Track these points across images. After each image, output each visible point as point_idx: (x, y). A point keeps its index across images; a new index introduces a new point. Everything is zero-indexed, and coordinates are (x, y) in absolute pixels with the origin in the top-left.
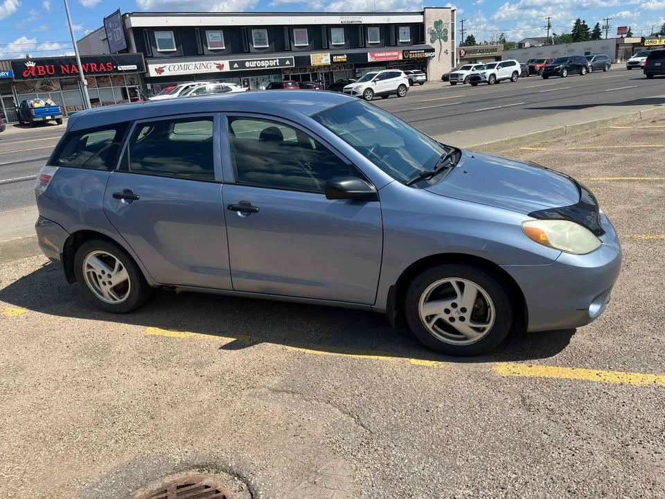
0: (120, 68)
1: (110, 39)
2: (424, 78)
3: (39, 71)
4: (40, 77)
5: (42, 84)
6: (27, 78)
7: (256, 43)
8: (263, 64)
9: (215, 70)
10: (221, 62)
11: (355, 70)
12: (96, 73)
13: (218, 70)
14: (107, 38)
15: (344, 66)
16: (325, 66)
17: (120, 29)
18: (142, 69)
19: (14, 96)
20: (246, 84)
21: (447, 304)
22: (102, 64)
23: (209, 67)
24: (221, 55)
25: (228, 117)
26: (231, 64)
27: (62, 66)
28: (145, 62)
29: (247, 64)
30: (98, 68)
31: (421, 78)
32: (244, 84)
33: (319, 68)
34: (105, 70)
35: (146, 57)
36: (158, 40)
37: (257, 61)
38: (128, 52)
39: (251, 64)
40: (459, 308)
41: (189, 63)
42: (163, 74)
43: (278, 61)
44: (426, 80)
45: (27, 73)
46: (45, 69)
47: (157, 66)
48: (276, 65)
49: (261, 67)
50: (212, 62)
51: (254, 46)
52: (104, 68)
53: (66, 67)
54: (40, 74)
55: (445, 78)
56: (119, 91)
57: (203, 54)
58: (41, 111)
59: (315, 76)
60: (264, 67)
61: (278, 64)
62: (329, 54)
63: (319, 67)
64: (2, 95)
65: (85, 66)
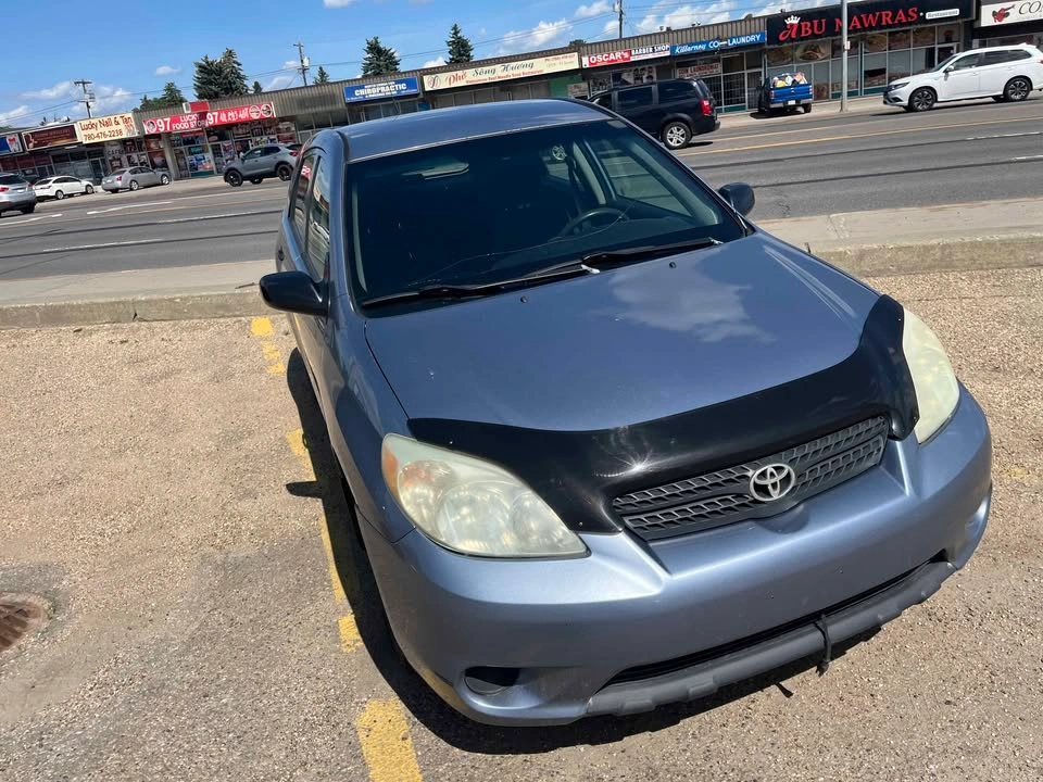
0: (930, 15)
3: (803, 30)
4: (802, 39)
5: (805, 50)
6: (783, 42)
12: (889, 26)
18: (969, 15)
19: (763, 70)
22: (901, 12)
27: (836, 20)
30: (893, 18)
34: (904, 21)
42: (1006, 21)
45: (786, 34)
46: (812, 27)
47: (997, 7)
52: (903, 17)
54: (803, 35)
56: (923, 55)
58: (785, 93)
64: (748, 68)
65: (874, 16)
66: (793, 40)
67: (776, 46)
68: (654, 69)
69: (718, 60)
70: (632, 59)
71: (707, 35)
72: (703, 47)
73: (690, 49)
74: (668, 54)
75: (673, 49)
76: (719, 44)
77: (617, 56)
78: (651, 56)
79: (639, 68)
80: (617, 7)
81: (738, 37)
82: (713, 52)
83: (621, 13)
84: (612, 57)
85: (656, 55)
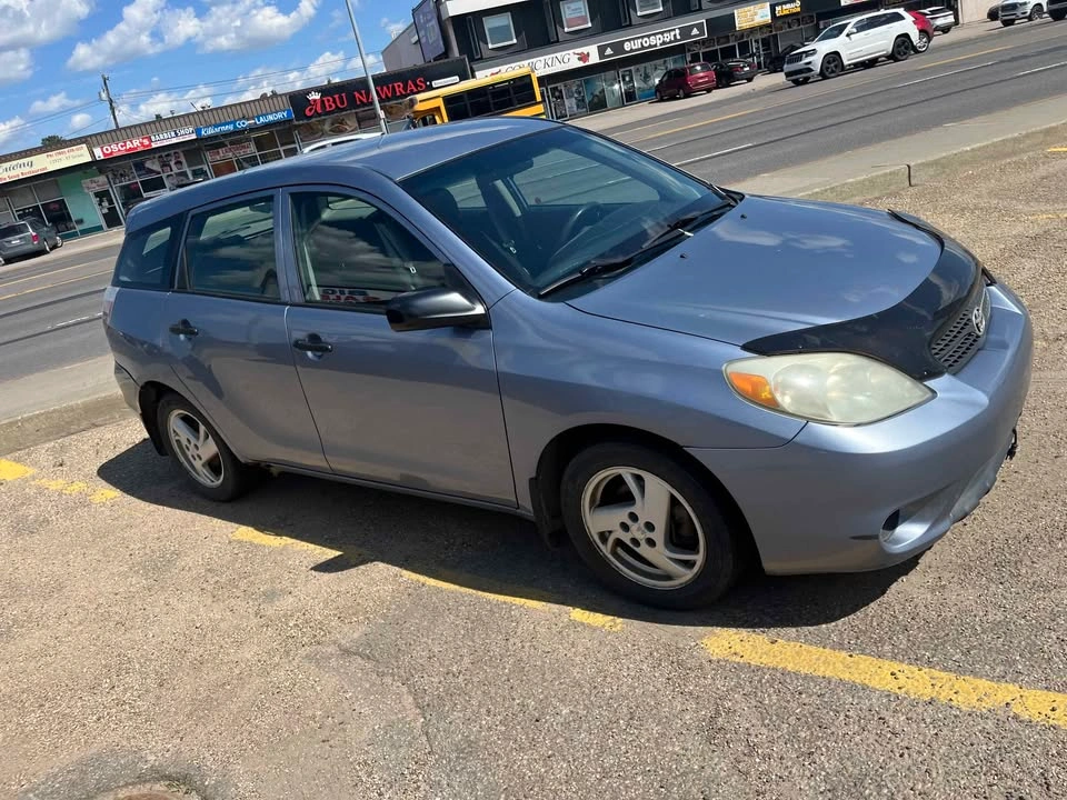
0: (435, 83)
1: (423, 41)
2: (951, 19)
3: (327, 104)
4: (329, 113)
5: (332, 124)
6: (311, 117)
7: (641, 7)
8: (653, 40)
9: (576, 64)
10: (584, 50)
11: (817, 25)
12: (403, 96)
13: (581, 64)
14: (419, 40)
15: (798, 20)
16: (761, 28)
17: (434, 22)
19: (297, 146)
20: (627, 79)
21: (622, 515)
22: (409, 82)
23: (566, 60)
24: (585, 37)
25: (292, 194)
26: (601, 50)
27: (357, 95)
28: (471, 68)
29: (627, 47)
30: (405, 88)
31: (945, 19)
32: (624, 80)
33: (751, 32)
35: (472, 60)
36: (489, 30)
37: (642, 37)
38: (447, 57)
39: (633, 44)
40: (642, 522)
41: (534, 60)
43: (677, 32)
44: (957, 22)
45: (310, 110)
46: (334, 101)
47: (490, 72)
48: (676, 40)
49: (650, 46)
50: (571, 52)
51: (639, 14)
52: (413, 87)
53: (361, 94)
54: (328, 109)
55: (993, 15)
57: (558, 41)
59: (744, 48)
60: (656, 46)
61: (678, 37)
62: (768, 4)
63: (752, 30)
64: (282, 145)
65: (388, 88)
66: (320, 115)
67: (305, 121)
68: (182, 155)
69: (248, 140)
70: (154, 146)
71: (231, 115)
72: (231, 127)
73: (217, 130)
74: (194, 137)
75: (198, 131)
76: (247, 123)
77: (136, 144)
78: (175, 141)
79: (164, 154)
80: (104, 95)
81: (265, 115)
82: (242, 131)
83: (111, 102)
84: (129, 145)
85: (181, 140)
